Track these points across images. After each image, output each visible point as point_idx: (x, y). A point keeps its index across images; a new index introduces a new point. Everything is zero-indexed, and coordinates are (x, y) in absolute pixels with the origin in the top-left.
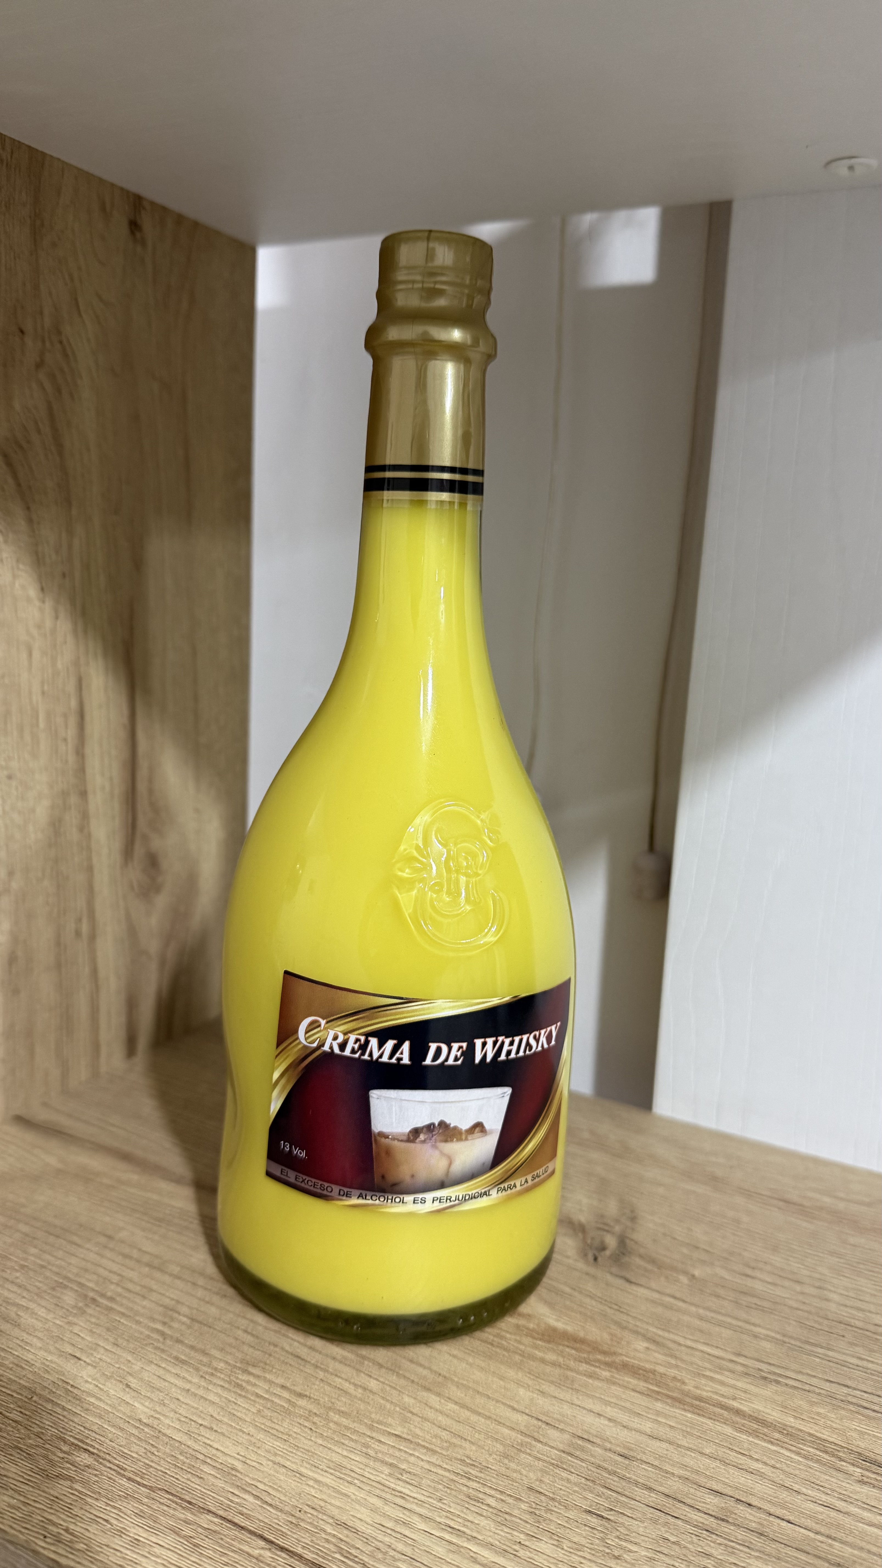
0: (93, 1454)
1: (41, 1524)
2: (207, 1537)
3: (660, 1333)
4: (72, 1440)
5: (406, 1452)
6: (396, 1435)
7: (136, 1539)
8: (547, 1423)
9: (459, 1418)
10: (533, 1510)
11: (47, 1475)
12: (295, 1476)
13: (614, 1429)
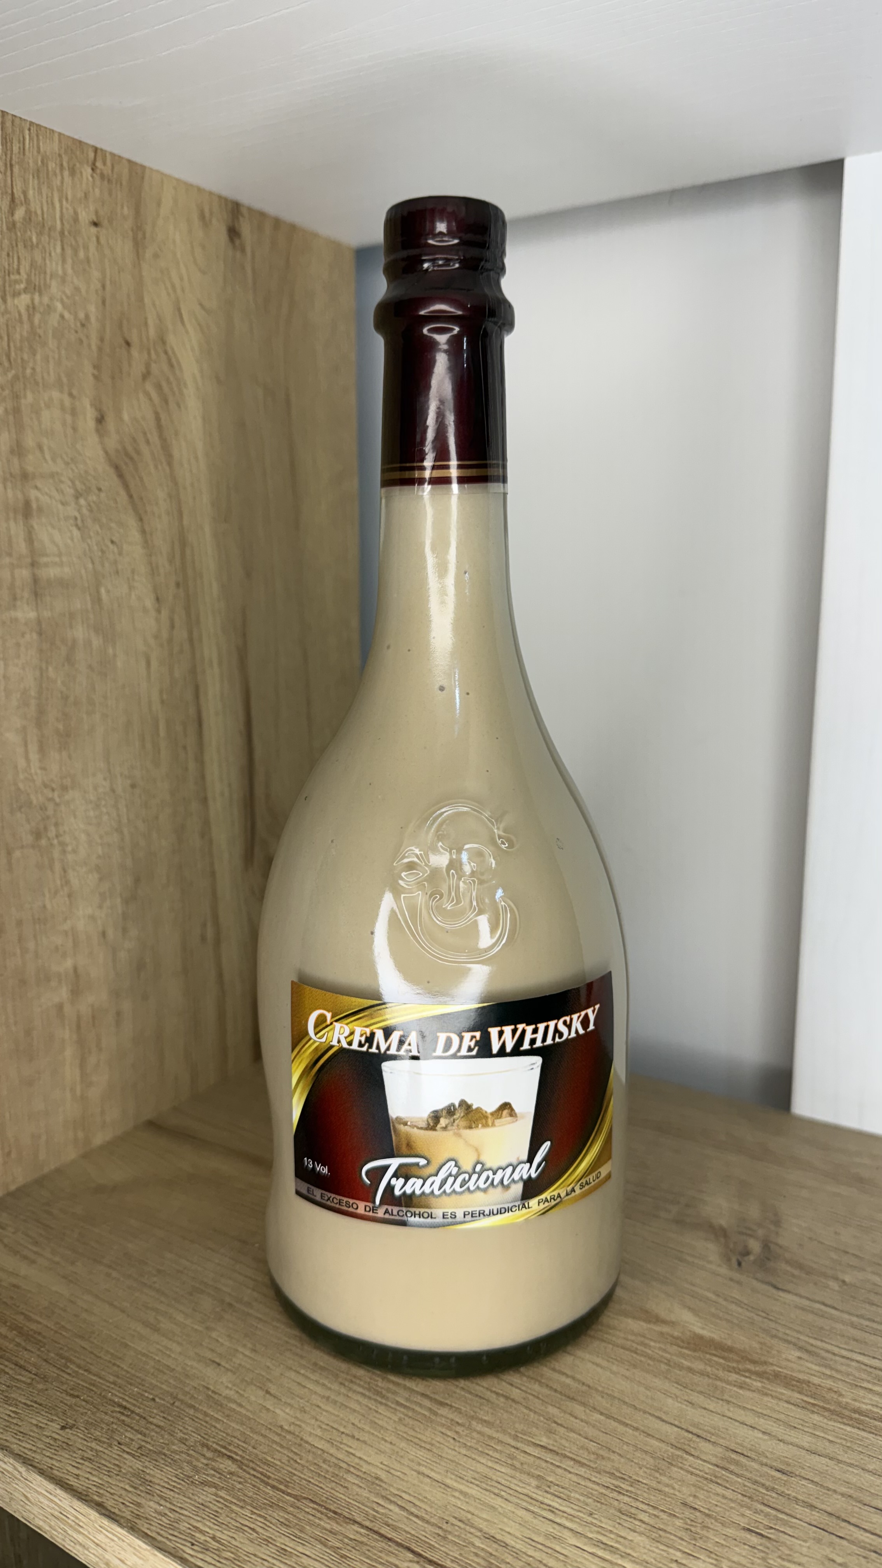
0: (237, 1460)
1: (189, 1531)
2: (353, 1548)
3: (812, 1341)
4: (214, 1446)
5: (552, 1463)
6: (542, 1446)
7: (283, 1549)
8: (698, 1436)
9: (605, 1429)
10: (689, 1527)
11: (192, 1482)
12: (440, 1487)
13: (769, 1443)
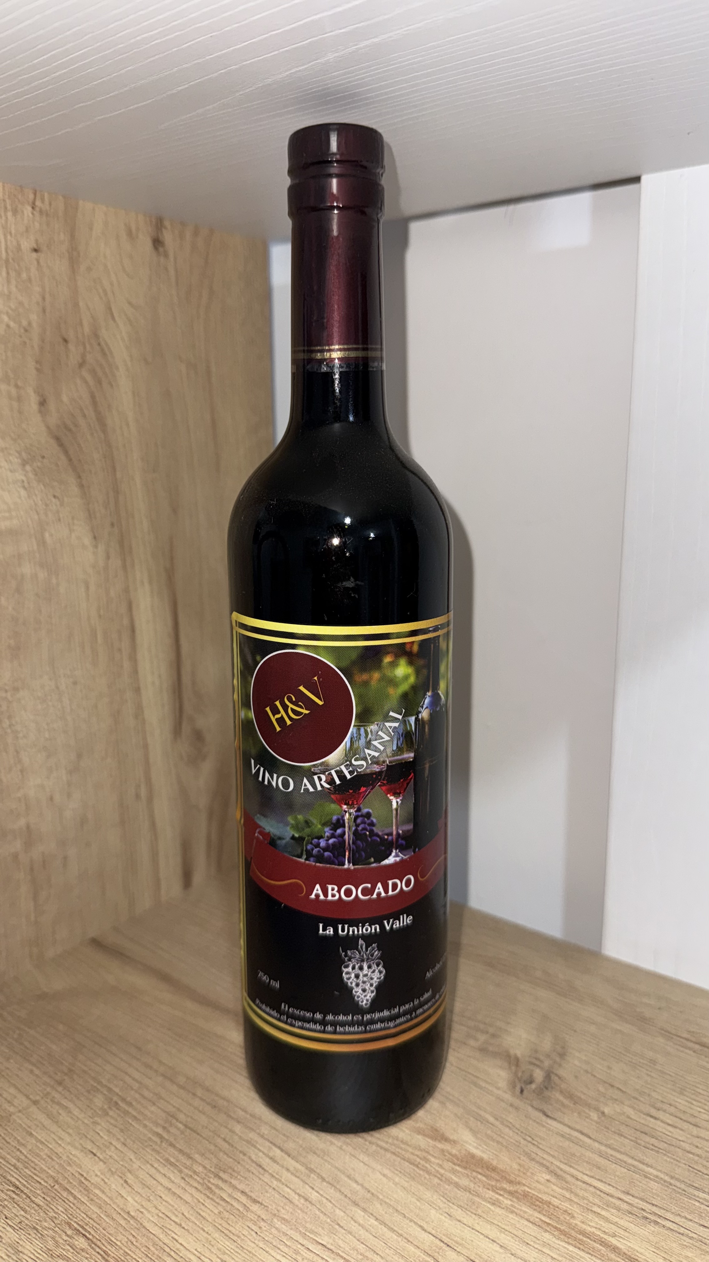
0: (88, 1239)
3: (563, 1166)
4: (75, 1225)
8: (448, 1245)
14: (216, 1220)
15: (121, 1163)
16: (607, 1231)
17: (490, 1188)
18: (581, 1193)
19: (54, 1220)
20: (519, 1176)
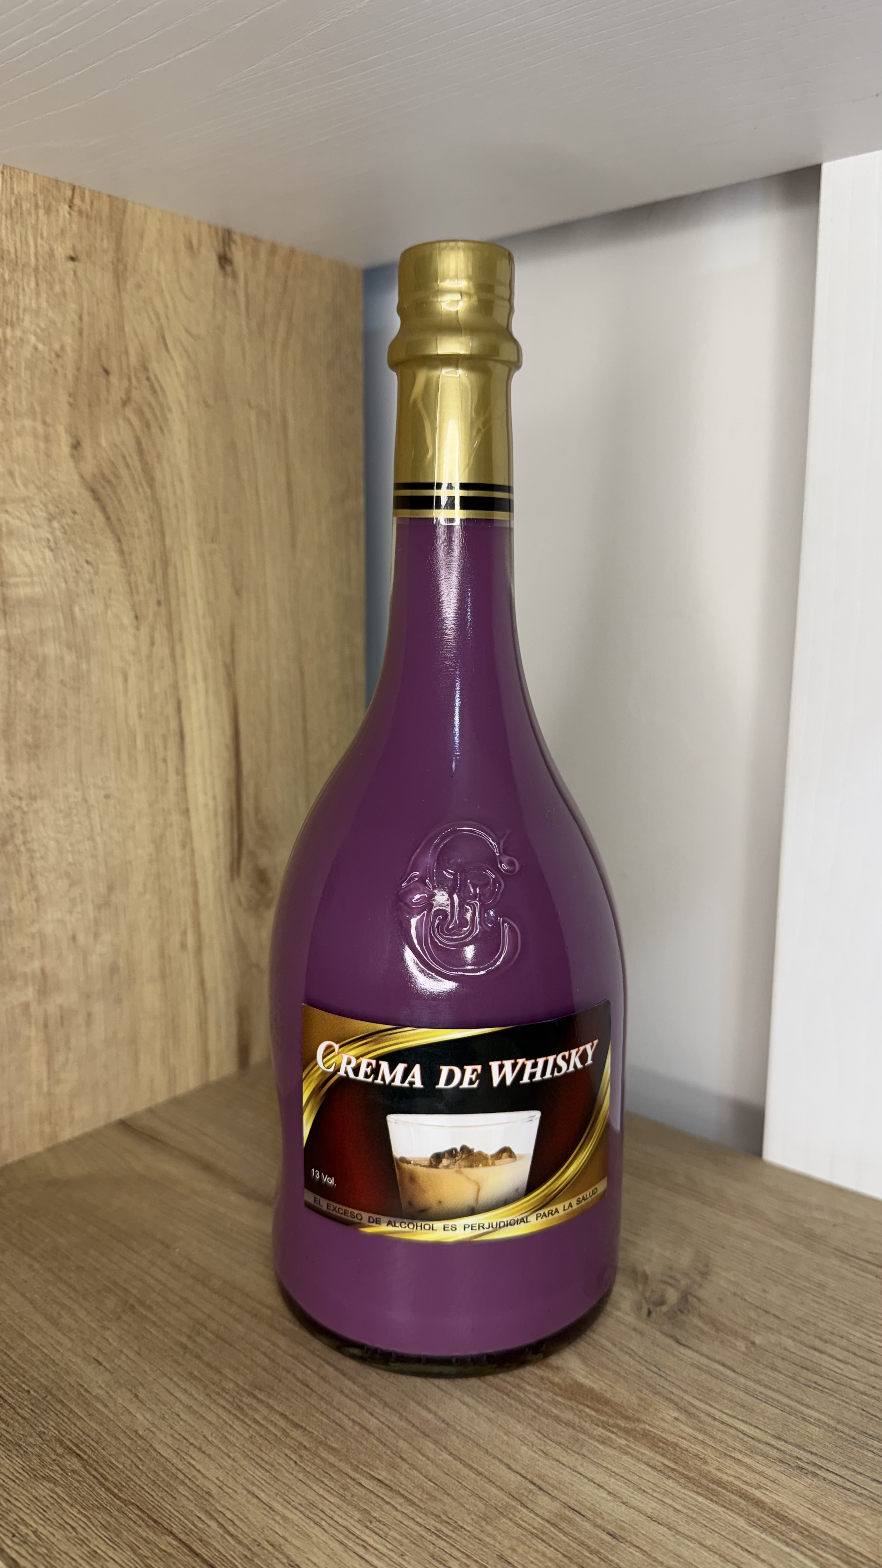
0: (82, 1459)
1: (15, 1523)
2: (161, 1559)
3: (696, 1403)
4: (68, 1443)
5: (382, 1499)
6: (379, 1480)
7: (94, 1551)
8: (540, 1488)
9: (449, 1470)
11: (35, 1475)
12: (265, 1509)
13: (611, 1504)
14: (246, 1445)
15: (132, 1374)
16: (749, 1481)
17: (600, 1424)
18: (719, 1435)
19: (42, 1435)
20: (638, 1411)
